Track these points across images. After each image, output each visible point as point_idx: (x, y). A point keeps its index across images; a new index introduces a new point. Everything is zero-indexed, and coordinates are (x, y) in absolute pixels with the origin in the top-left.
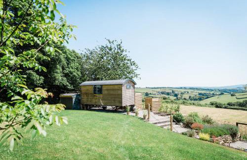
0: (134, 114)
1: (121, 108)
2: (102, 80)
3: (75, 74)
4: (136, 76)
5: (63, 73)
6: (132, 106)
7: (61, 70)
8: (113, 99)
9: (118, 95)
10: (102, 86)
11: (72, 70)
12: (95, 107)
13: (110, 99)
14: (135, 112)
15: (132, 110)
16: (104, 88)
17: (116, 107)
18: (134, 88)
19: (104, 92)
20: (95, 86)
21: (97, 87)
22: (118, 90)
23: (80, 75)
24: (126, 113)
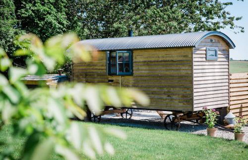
0: (231, 136)
1: (189, 115)
2: (129, 35)
3: (50, 18)
4: (230, 22)
5: (18, 17)
6: (223, 111)
7: (13, 8)
8: (166, 90)
9: (181, 77)
10: (131, 51)
11: (42, 9)
12: (112, 113)
13: (155, 89)
14: (231, 130)
15: (222, 122)
16: (138, 58)
17: (175, 112)
18: (228, 57)
19: (140, 70)
20: (111, 51)
21: (118, 54)
22: (181, 62)
23: (65, 22)
24: (205, 132)
